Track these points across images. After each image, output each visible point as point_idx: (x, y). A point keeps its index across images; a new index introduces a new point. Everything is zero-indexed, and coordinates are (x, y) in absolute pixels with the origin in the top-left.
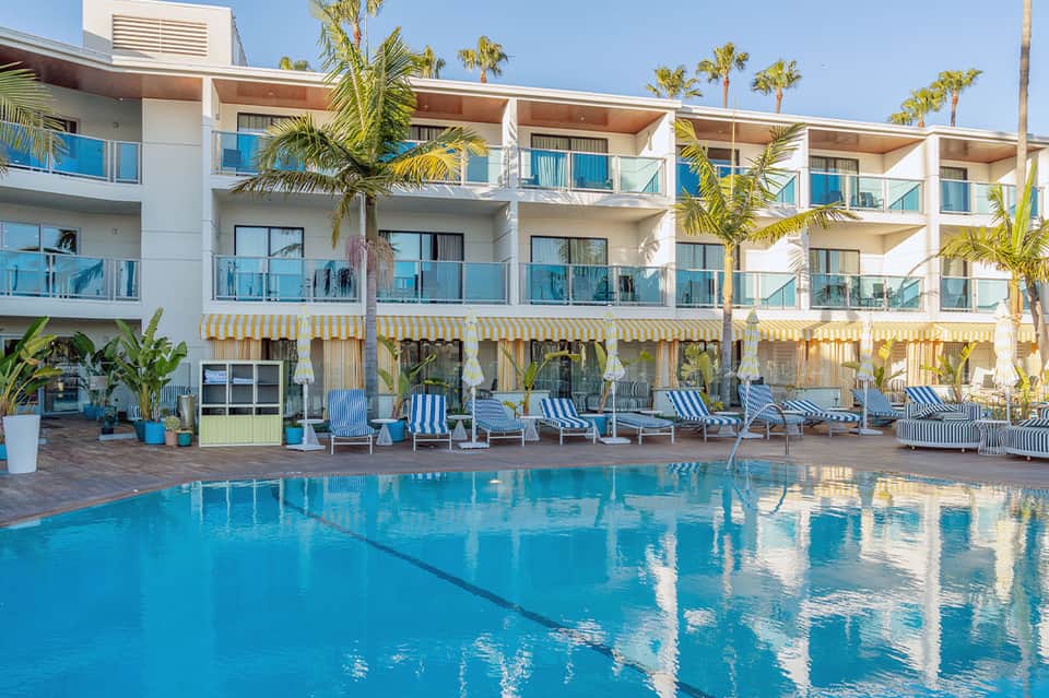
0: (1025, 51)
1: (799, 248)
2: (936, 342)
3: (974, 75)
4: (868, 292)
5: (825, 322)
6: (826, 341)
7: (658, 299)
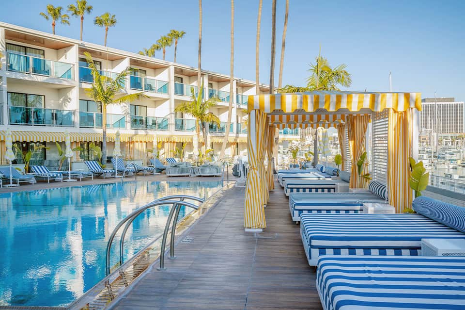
0: (200, 42)
1: (126, 105)
2: (174, 142)
3: (183, 33)
4: (150, 123)
5: (136, 134)
6: (137, 142)
7: (72, 124)
